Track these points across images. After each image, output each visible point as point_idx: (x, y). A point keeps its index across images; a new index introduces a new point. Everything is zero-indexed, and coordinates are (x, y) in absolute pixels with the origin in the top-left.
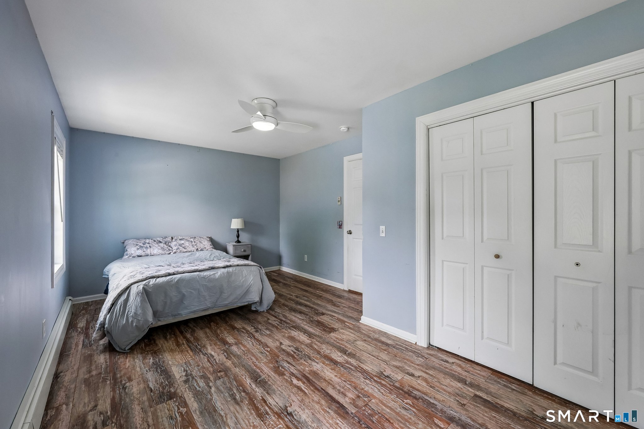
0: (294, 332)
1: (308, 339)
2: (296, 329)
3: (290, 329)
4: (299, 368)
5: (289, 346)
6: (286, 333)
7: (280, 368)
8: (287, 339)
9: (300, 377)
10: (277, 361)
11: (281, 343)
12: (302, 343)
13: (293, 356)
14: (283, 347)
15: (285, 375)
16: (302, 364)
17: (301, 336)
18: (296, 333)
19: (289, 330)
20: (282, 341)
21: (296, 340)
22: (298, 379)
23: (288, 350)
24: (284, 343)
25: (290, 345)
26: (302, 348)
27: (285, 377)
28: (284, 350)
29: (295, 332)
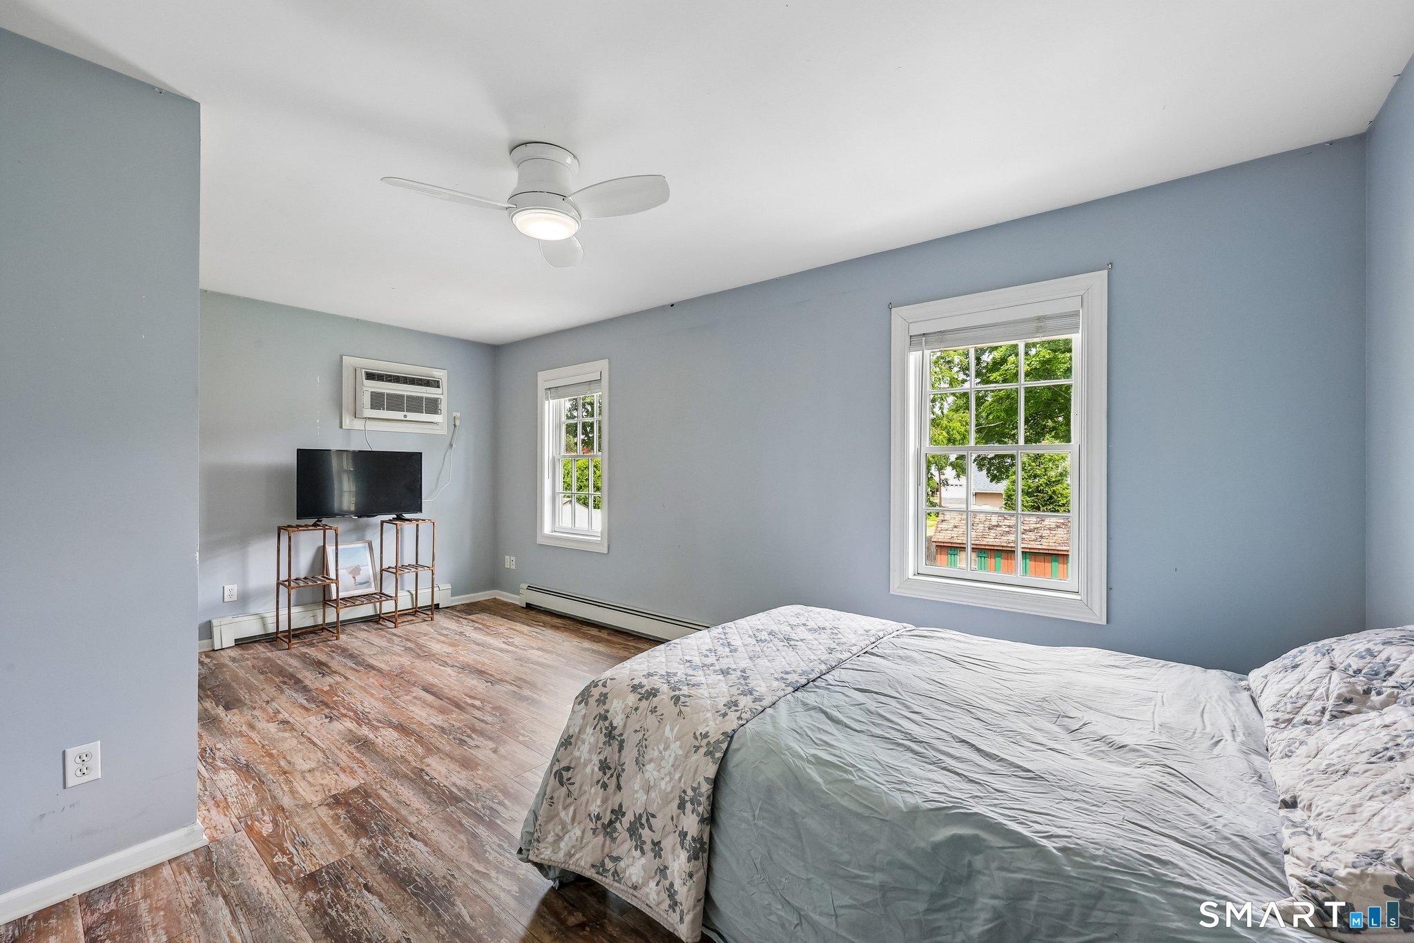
0: (458, 782)
1: (429, 765)
2: (451, 792)
3: (467, 791)
4: (468, 716)
5: (477, 746)
6: (481, 779)
7: (498, 714)
8: (480, 762)
9: (468, 707)
10: (503, 722)
11: (495, 751)
12: (447, 755)
13: (474, 730)
14: (491, 745)
15: (491, 708)
16: (461, 721)
17: (444, 771)
18: (454, 779)
19: (471, 787)
20: (493, 756)
21: (459, 761)
22: (473, 706)
23: (481, 739)
24: (489, 752)
25: (477, 749)
26: (450, 745)
27: (491, 706)
28: (490, 739)
29: (454, 784)
